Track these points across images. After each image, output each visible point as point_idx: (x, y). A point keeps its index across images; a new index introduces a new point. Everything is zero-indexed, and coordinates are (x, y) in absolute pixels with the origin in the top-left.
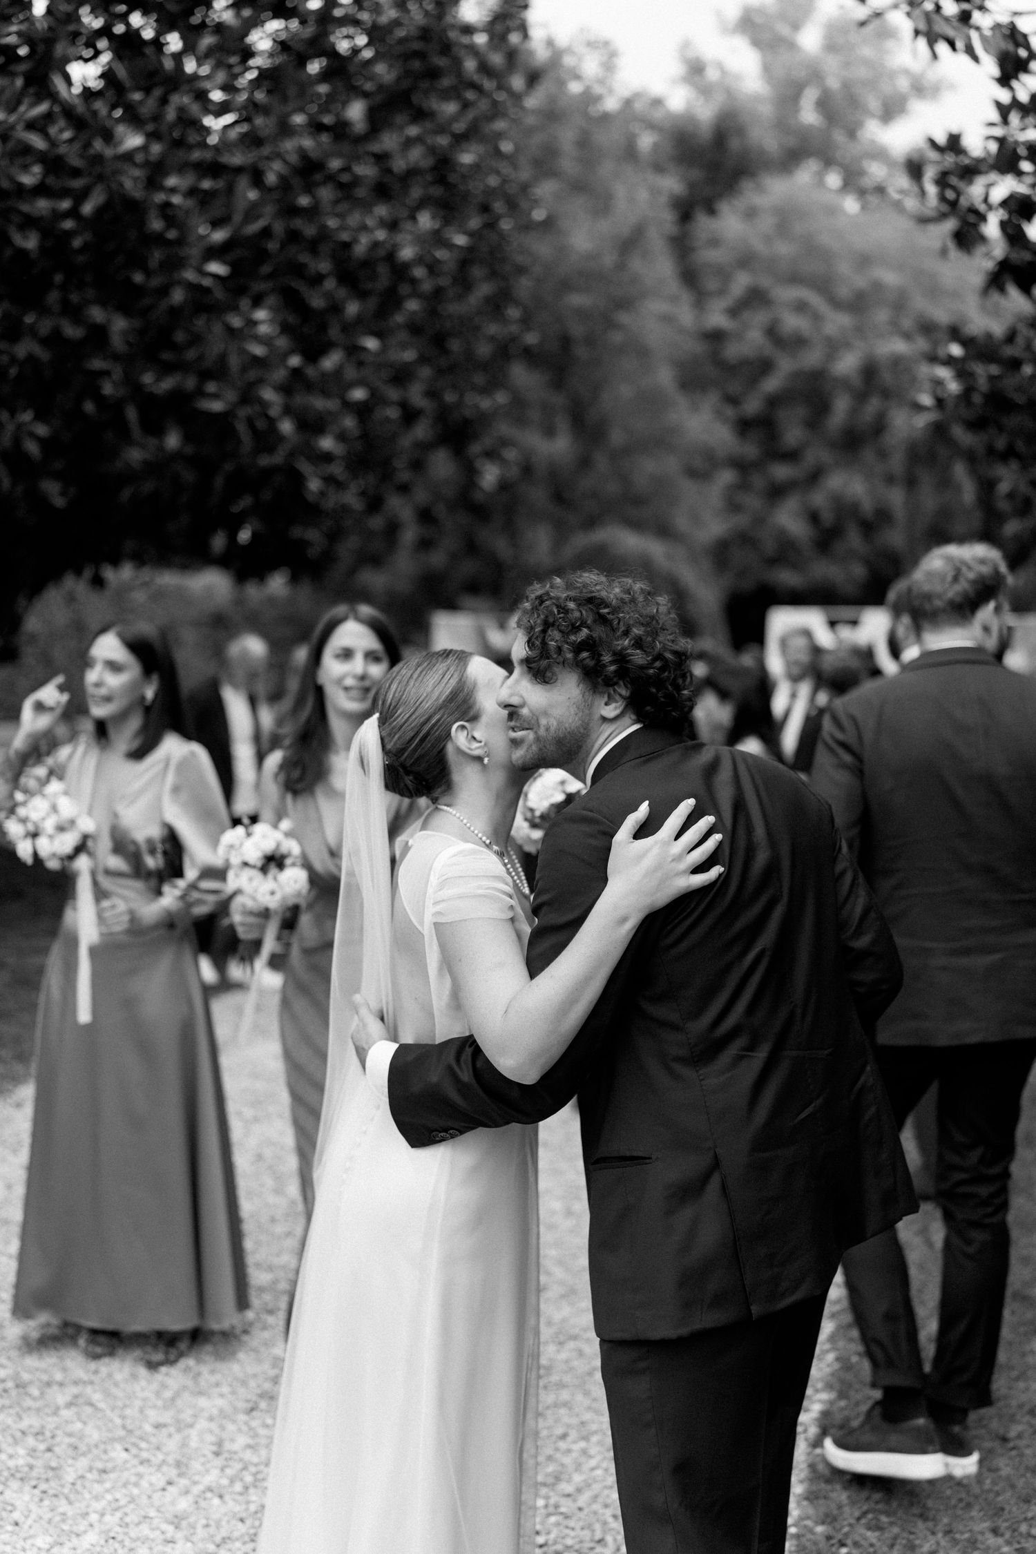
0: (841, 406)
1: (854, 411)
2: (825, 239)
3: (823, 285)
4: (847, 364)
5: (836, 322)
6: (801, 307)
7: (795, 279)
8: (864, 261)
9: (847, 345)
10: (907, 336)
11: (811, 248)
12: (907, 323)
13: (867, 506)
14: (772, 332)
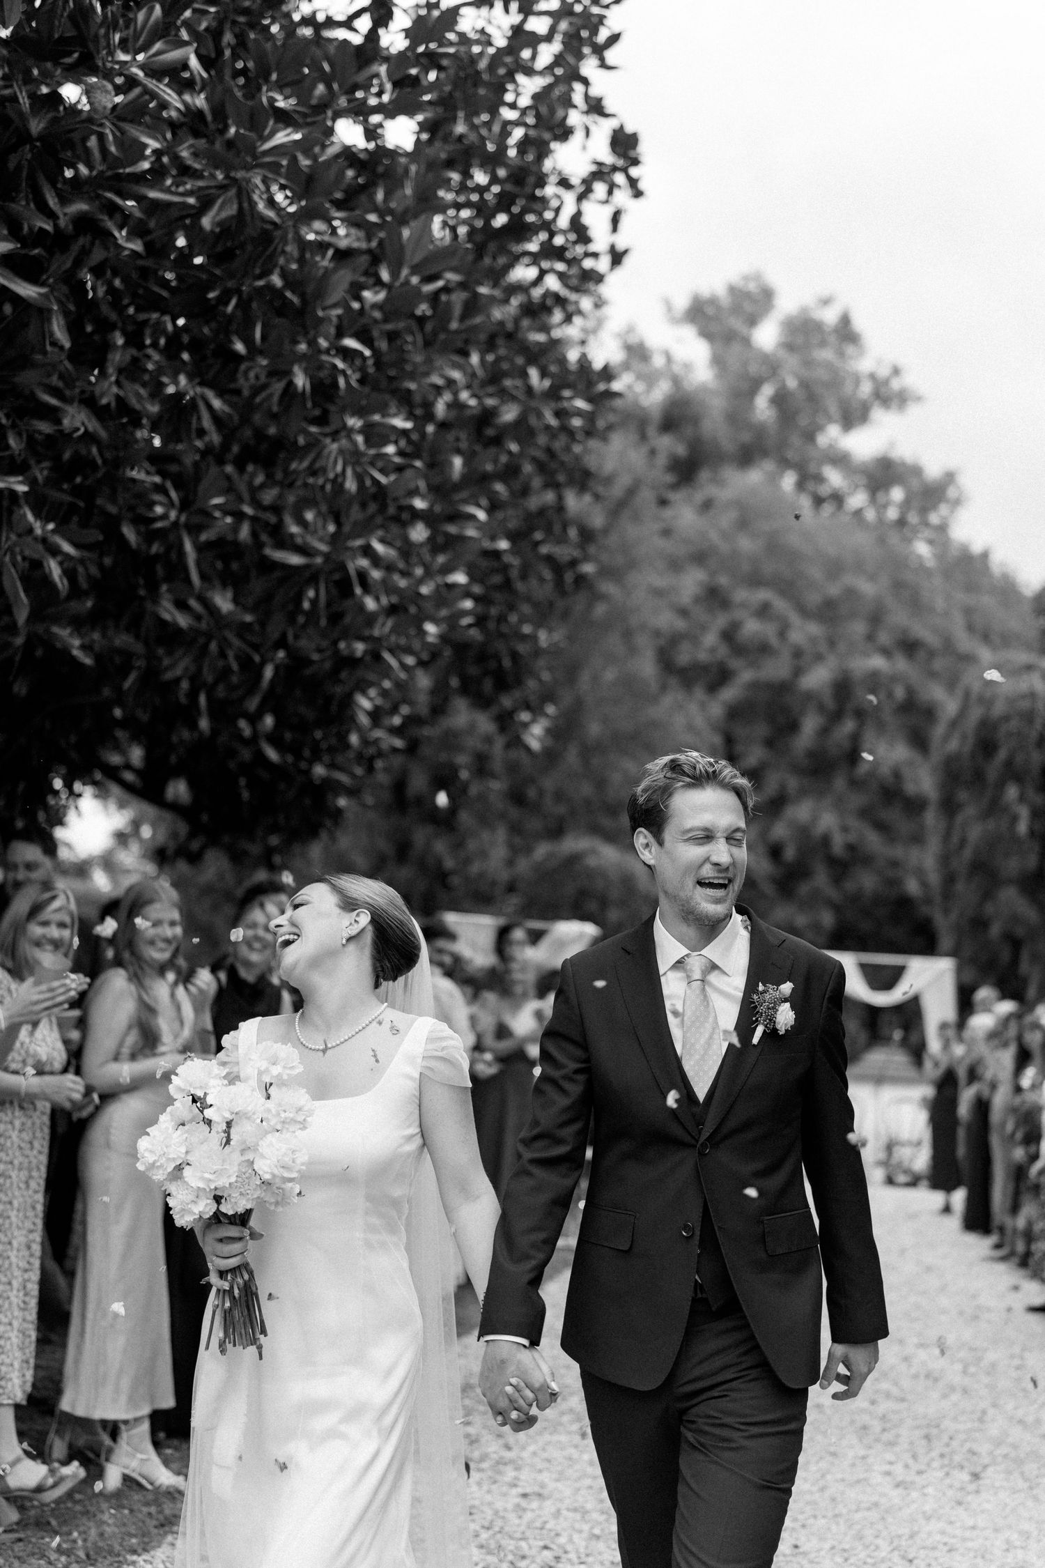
0: (810, 725)
1: (824, 731)
2: (794, 540)
3: (787, 588)
4: (818, 678)
5: (804, 632)
6: (764, 611)
7: (755, 580)
8: (835, 568)
9: (819, 658)
10: (886, 652)
11: (774, 546)
12: (884, 638)
13: (838, 843)
14: (729, 636)
